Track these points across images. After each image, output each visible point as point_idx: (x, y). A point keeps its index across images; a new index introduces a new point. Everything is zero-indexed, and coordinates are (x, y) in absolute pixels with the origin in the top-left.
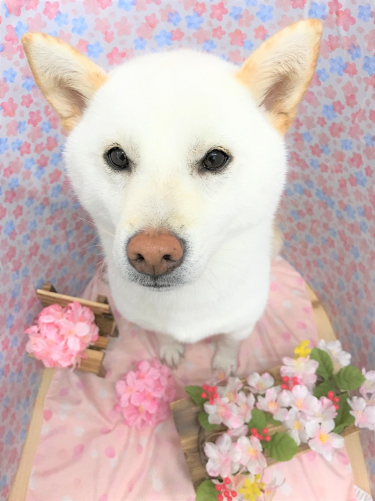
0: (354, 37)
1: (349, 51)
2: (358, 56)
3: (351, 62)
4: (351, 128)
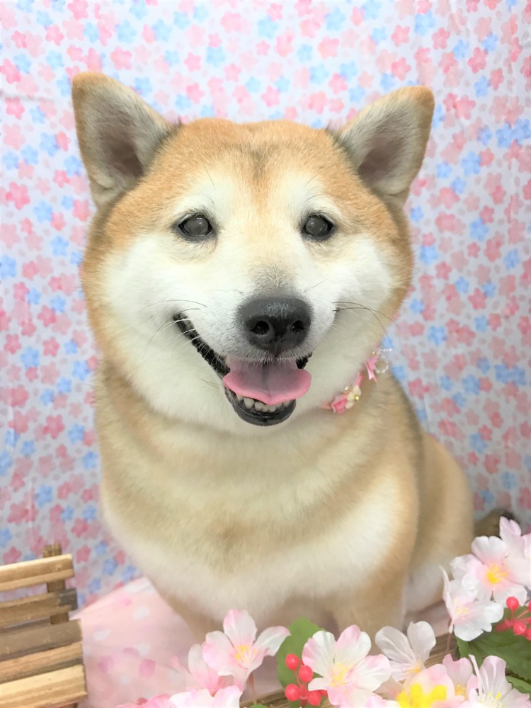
0: (479, 120)
1: (479, 139)
2: (489, 137)
3: (483, 149)
4: (509, 232)
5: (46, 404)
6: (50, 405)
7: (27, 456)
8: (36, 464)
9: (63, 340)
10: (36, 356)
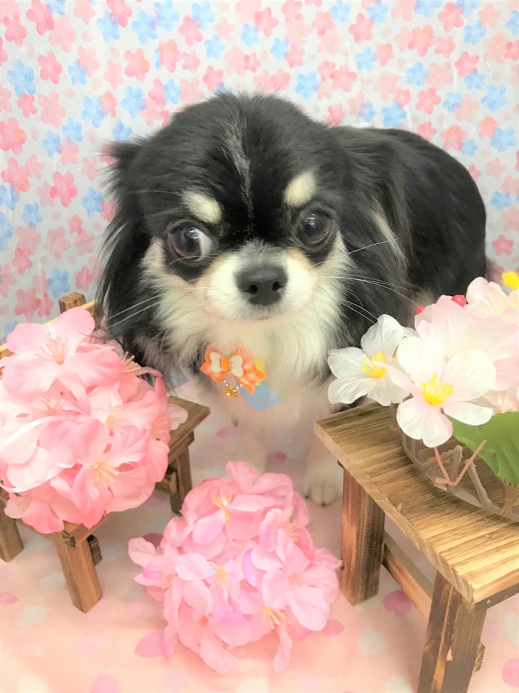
5: (50, 154)
6: (56, 156)
7: (31, 225)
8: (44, 238)
9: (67, 59)
10: (29, 77)
